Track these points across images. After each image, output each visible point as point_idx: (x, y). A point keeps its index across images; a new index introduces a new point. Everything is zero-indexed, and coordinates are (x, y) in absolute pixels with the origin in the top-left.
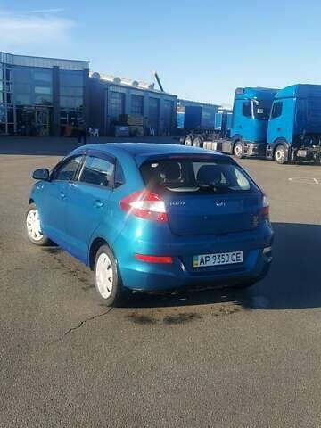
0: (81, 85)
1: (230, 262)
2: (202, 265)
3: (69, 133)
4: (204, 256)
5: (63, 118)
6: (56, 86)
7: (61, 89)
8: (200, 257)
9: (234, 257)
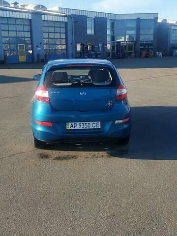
0: (153, 27)
1: (91, 127)
2: (72, 128)
3: (144, 56)
4: (73, 123)
5: (141, 47)
6: (138, 29)
7: (141, 31)
8: (70, 124)
9: (94, 125)
